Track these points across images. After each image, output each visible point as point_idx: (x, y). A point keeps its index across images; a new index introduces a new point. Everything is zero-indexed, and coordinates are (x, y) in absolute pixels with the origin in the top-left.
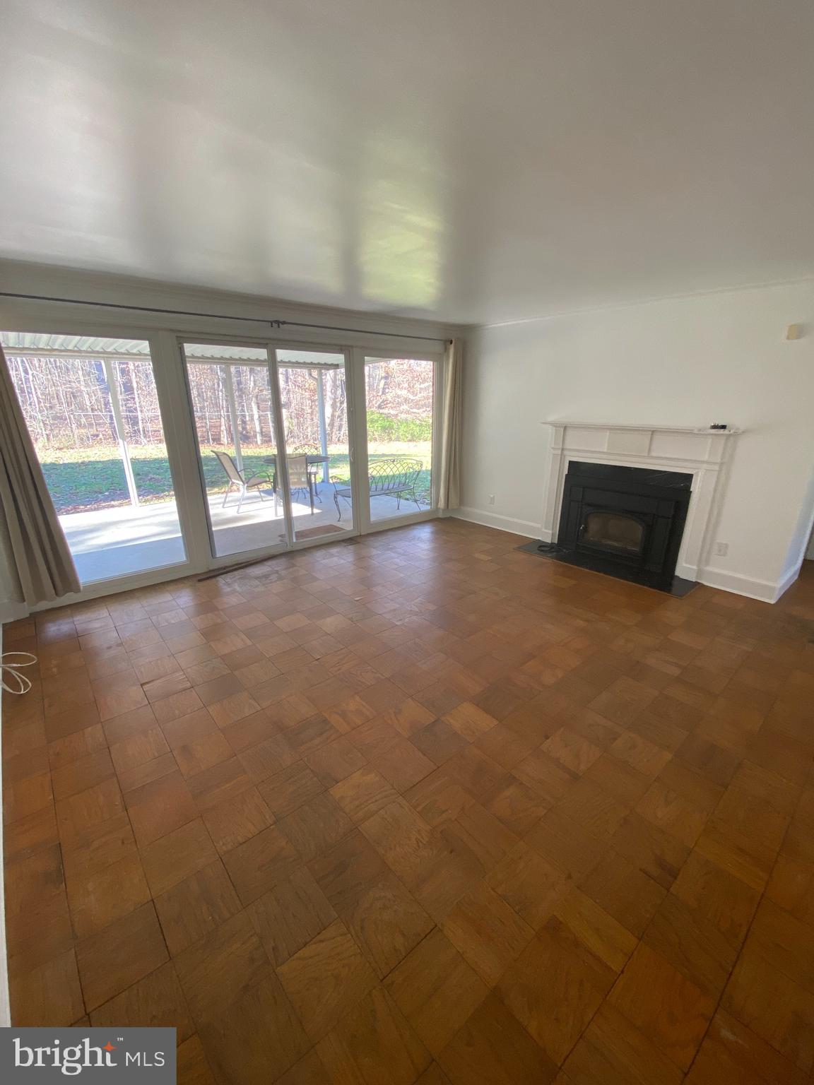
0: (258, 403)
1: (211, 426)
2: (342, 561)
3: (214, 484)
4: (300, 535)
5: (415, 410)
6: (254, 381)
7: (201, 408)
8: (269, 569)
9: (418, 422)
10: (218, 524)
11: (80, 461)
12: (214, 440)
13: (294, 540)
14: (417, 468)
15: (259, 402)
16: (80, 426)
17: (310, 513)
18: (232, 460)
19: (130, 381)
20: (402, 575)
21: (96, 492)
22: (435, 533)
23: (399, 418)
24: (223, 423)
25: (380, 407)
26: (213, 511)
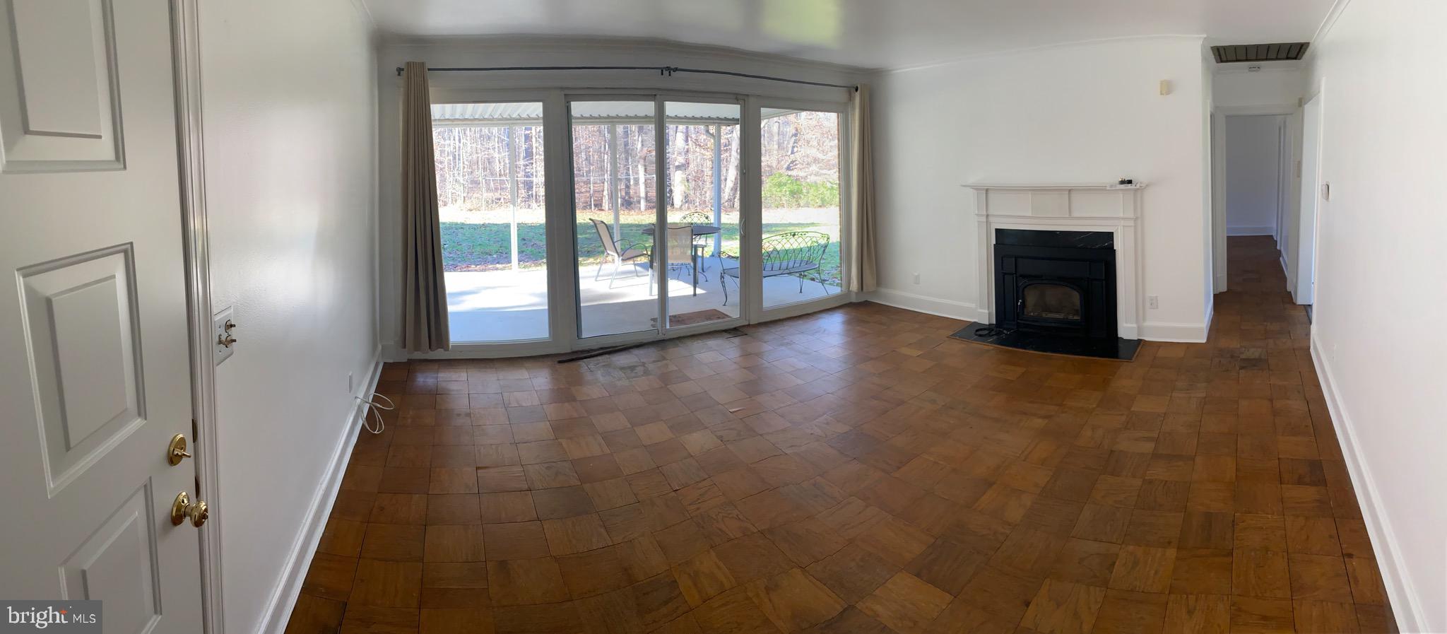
0: (645, 166)
1: (595, 191)
2: (722, 358)
3: (589, 254)
4: (676, 320)
5: (824, 172)
6: (642, 142)
7: (587, 172)
8: (636, 359)
9: (829, 185)
10: (587, 301)
11: (482, 223)
12: (595, 205)
13: (668, 327)
14: (823, 242)
15: (647, 164)
16: (488, 190)
17: (692, 293)
18: (608, 227)
19: (532, 146)
20: (799, 382)
21: (487, 254)
22: (848, 323)
23: (808, 180)
24: (606, 189)
25: (788, 168)
26: (584, 285)
